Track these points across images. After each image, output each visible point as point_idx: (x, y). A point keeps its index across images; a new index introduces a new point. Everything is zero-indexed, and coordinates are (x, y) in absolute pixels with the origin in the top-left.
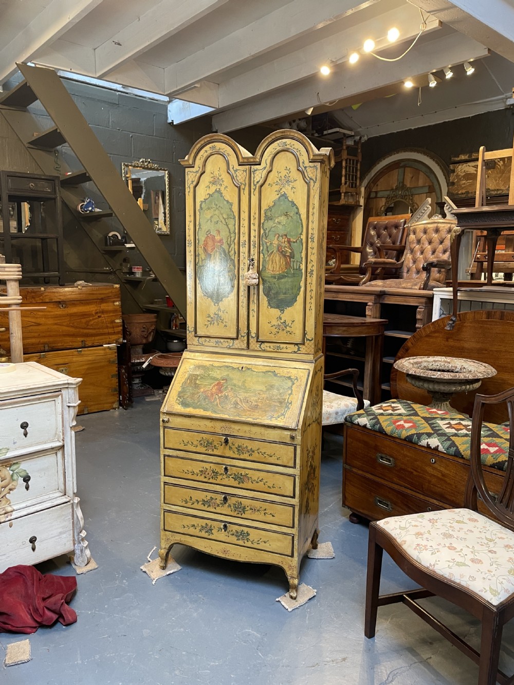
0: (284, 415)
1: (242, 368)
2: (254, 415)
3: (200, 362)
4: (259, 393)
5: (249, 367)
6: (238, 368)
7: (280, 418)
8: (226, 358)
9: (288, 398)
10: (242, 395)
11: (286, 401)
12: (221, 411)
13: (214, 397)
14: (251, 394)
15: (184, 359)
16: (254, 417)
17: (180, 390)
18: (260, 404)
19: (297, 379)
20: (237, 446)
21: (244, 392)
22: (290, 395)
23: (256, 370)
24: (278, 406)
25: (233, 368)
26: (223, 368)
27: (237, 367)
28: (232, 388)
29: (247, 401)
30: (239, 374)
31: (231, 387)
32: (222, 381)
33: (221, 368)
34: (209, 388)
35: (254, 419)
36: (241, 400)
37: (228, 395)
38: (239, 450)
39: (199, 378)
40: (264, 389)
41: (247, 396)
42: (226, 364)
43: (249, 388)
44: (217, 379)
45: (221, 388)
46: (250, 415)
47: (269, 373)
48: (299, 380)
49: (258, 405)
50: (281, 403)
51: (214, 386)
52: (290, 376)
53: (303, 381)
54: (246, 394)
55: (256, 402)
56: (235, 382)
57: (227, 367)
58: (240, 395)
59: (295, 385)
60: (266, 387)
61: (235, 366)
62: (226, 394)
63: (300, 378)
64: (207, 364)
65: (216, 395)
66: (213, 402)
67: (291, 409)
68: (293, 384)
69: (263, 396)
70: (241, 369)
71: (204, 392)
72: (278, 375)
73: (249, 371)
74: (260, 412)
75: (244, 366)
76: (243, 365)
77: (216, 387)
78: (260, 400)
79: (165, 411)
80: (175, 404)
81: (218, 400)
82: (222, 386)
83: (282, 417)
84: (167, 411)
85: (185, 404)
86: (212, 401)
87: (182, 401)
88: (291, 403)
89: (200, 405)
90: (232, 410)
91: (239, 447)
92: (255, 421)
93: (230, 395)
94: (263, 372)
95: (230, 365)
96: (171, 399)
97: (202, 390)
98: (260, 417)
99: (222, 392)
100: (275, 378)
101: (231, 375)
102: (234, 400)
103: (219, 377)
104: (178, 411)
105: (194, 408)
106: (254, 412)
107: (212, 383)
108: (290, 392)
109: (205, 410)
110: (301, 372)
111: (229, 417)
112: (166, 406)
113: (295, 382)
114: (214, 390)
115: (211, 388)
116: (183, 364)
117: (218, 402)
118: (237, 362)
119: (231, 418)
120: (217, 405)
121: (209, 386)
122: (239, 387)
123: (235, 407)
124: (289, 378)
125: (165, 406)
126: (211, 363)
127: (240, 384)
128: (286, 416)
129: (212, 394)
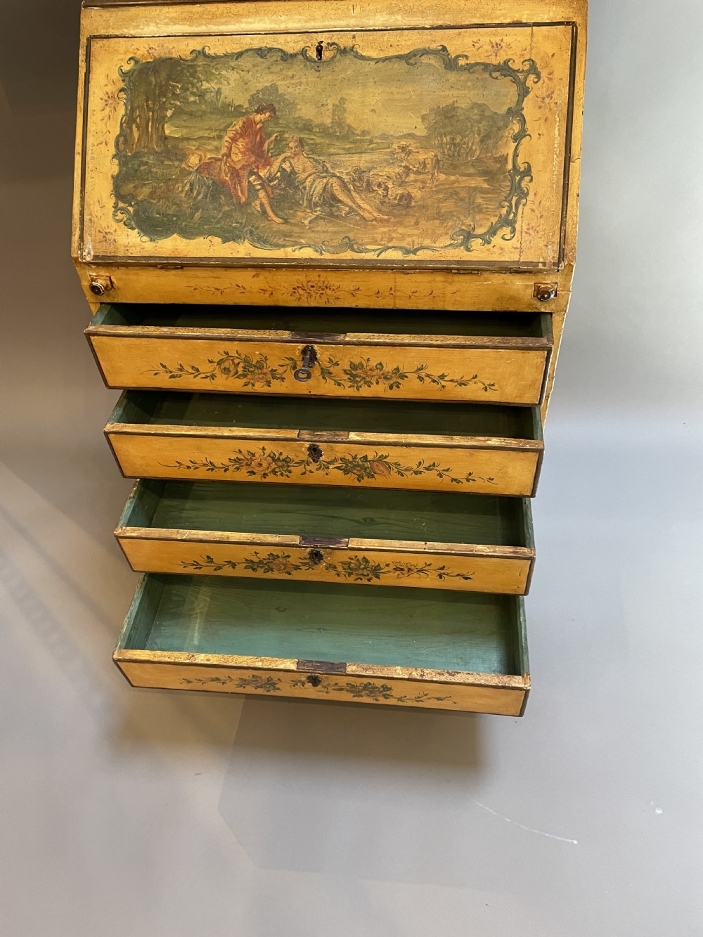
0: (512, 224)
1: (319, 51)
2: (403, 237)
3: (154, 43)
4: (403, 149)
5: (345, 41)
6: (303, 52)
7: (500, 233)
8: (249, 14)
9: (516, 155)
10: (347, 164)
11: (510, 166)
12: (286, 235)
13: (245, 184)
14: (375, 157)
15: (90, 39)
16: (404, 244)
17: (115, 169)
18: (416, 193)
19: (533, 69)
20: (347, 367)
21: (349, 152)
22: (518, 138)
23: (374, 54)
24: (483, 191)
25: (286, 57)
26: (245, 62)
27: (301, 45)
28: (301, 142)
29: (369, 184)
30: (311, 76)
31: (297, 136)
32: (258, 117)
33: (240, 61)
34: (217, 149)
35: (407, 252)
36: (344, 185)
37: (293, 172)
38: (354, 376)
39: (169, 113)
40: (421, 131)
41: (363, 165)
42: (257, 42)
43: (364, 133)
44: (238, 111)
45: (262, 143)
46: (391, 240)
47: (425, 59)
48: (544, 74)
49: (409, 197)
50: (489, 175)
51: (234, 140)
52: (506, 62)
53: (557, 75)
54: (356, 157)
55: (402, 184)
56: (306, 112)
57: (261, 52)
58: (334, 166)
59: (531, 96)
60: (424, 118)
61: (291, 45)
62: (286, 166)
63: (547, 65)
64: (183, 49)
65: (252, 173)
66: (248, 204)
67: (530, 197)
68: (524, 92)
69: (421, 157)
70: (314, 55)
71: (205, 167)
72: (462, 62)
73: (347, 60)
74: (422, 222)
75: (325, 39)
76: (321, 37)
77: (241, 143)
78: (412, 177)
79: (89, 259)
80: (114, 225)
81: (262, 194)
82: (263, 134)
83: (506, 231)
84: (96, 257)
85: (150, 225)
86: (243, 200)
87: (136, 212)
88: (528, 172)
89: (205, 220)
90: (322, 226)
91: (354, 367)
92: (412, 257)
93: (299, 168)
94: (399, 57)
95: (268, 42)
96: (93, 209)
97: (194, 160)
98: (427, 242)
99: (268, 163)
100: (452, 77)
101: (283, 86)
102: (319, 186)
103: (242, 100)
104: (136, 252)
105: (187, 233)
106: (400, 223)
107: (225, 130)
108: (516, 128)
109: (229, 236)
110: (546, 37)
111: (315, 255)
112: (87, 238)
113: (529, 83)
114: (237, 157)
115: (224, 150)
116: (94, 64)
117: (265, 201)
118: (292, 26)
119: (327, 256)
120: (264, 212)
121: (216, 143)
122: (325, 132)
123: (331, 215)
124: (504, 69)
125: (81, 237)
126: (196, 44)
127: (328, 121)
128: (518, 226)
129: (235, 173)
